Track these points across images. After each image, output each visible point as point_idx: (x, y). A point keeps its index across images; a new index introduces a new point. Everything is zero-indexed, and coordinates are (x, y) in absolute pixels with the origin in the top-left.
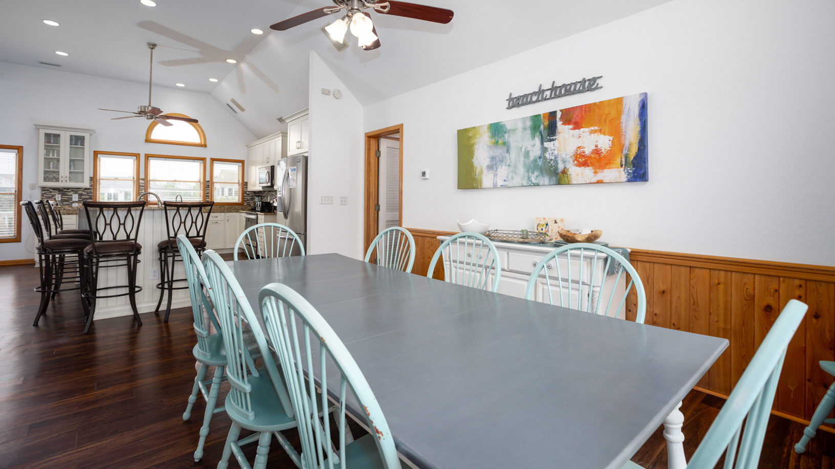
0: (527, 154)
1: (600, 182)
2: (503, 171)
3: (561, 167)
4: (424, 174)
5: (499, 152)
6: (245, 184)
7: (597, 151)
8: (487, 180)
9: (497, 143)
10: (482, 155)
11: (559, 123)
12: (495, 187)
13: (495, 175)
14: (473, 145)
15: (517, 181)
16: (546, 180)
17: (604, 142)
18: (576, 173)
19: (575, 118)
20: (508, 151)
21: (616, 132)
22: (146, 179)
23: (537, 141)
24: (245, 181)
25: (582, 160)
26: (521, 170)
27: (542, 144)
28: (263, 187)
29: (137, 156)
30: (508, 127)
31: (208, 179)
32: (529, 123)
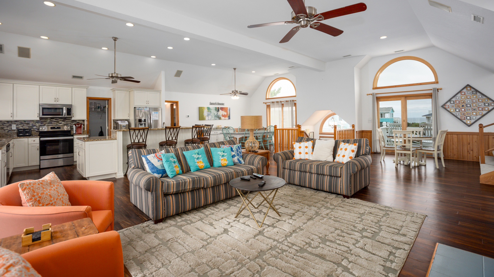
0: (214, 114)
1: (225, 119)
2: (210, 117)
3: (220, 117)
4: (188, 116)
5: (209, 113)
7: (225, 115)
8: (207, 118)
9: (209, 111)
10: (206, 113)
11: (220, 109)
12: (208, 120)
13: (209, 117)
14: (203, 111)
15: (213, 119)
16: (218, 119)
17: (226, 113)
18: (222, 118)
19: (222, 109)
20: (211, 113)
21: (227, 112)
23: (216, 112)
25: (223, 116)
26: (213, 117)
27: (217, 112)
28: (41, 118)
30: (211, 108)
32: (215, 108)
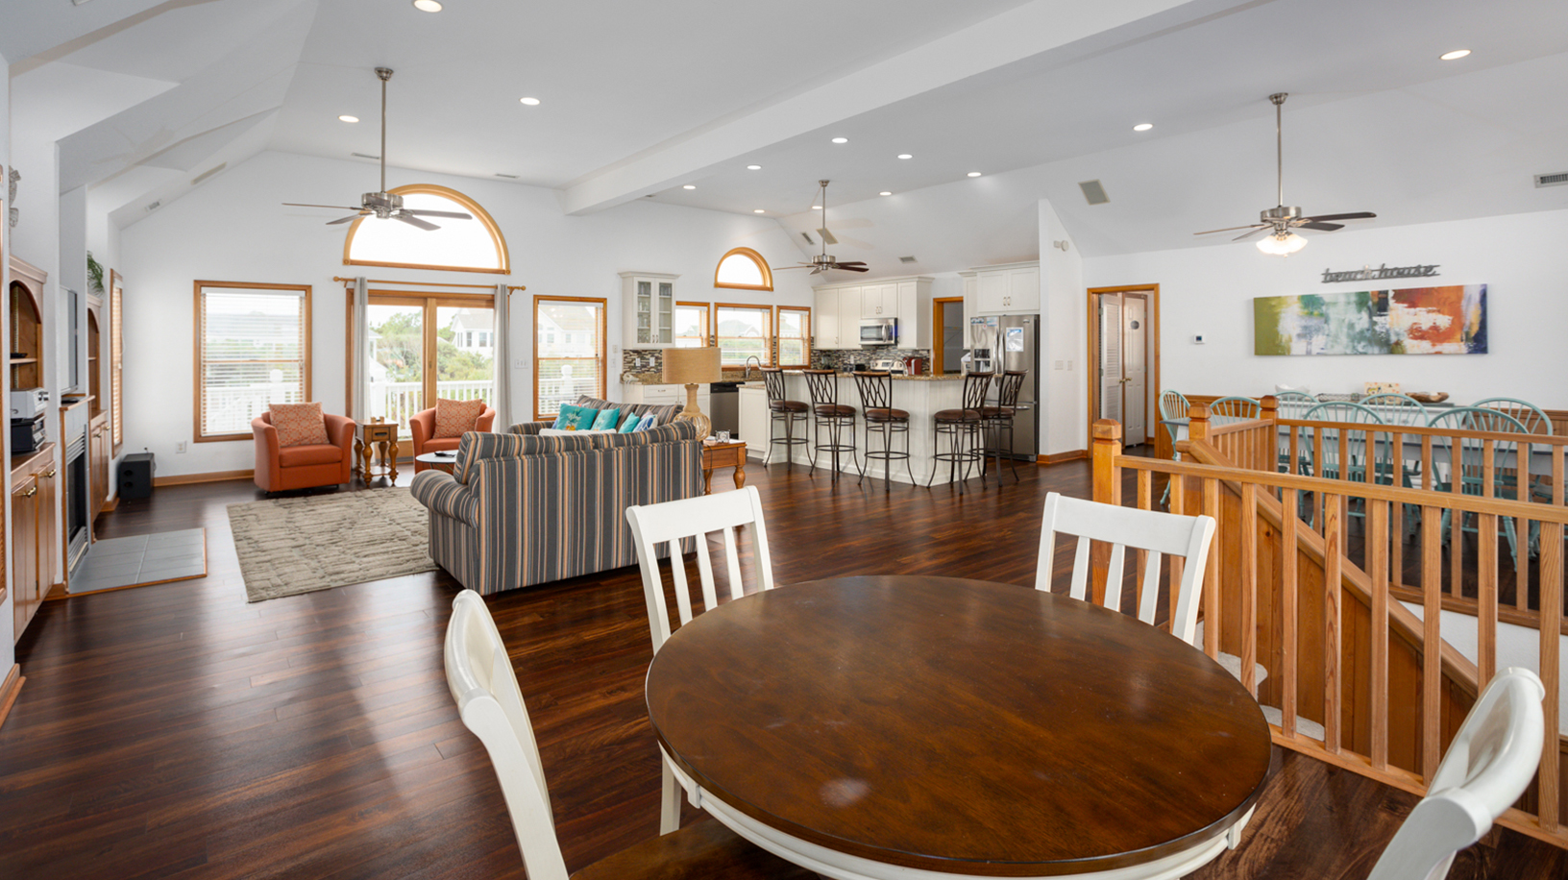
0: (1351, 326)
1: (1438, 353)
2: (1318, 341)
3: (1393, 339)
4: (1199, 339)
5: (1314, 322)
6: (811, 340)
7: (1435, 328)
8: (1298, 347)
9: (1312, 313)
10: (1290, 323)
11: (1391, 302)
12: (1309, 353)
13: (1309, 344)
14: (1277, 314)
15: (1338, 349)
16: (1376, 350)
17: (1444, 321)
18: (1409, 343)
19: (1409, 298)
20: (1326, 321)
21: (1457, 314)
22: (715, 337)
23: (1365, 315)
24: (812, 335)
25: (1418, 334)
26: (1344, 339)
27: (1370, 317)
28: (863, 345)
29: (707, 304)
30: (1327, 299)
31: (775, 334)
32: (1353, 299)
